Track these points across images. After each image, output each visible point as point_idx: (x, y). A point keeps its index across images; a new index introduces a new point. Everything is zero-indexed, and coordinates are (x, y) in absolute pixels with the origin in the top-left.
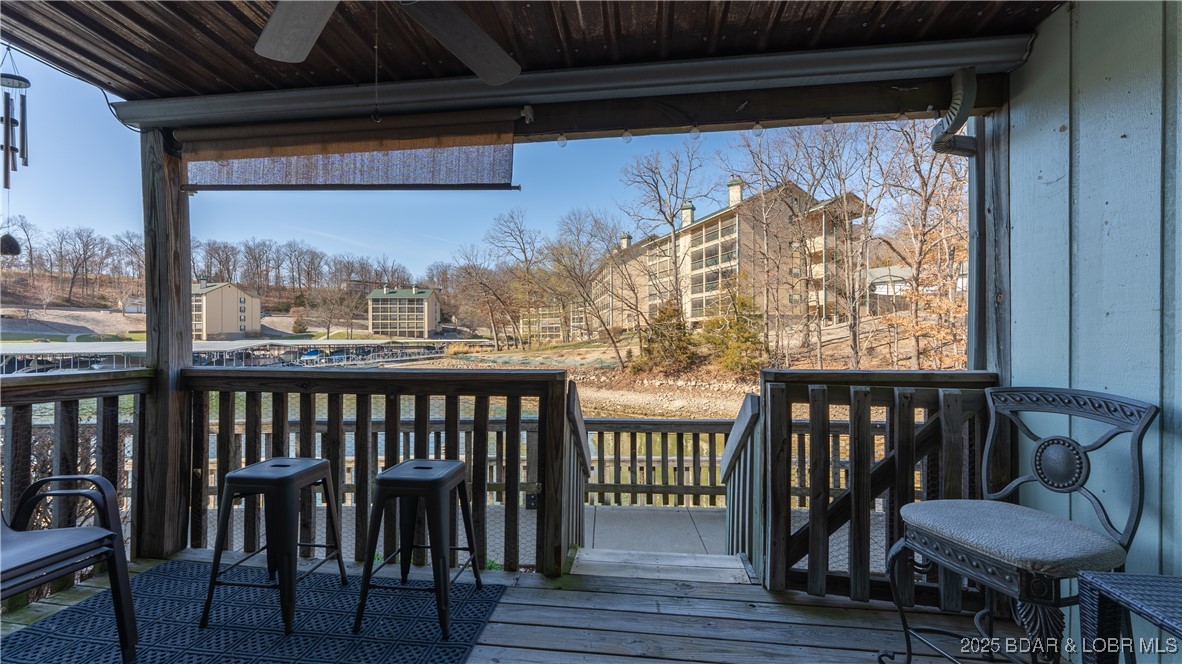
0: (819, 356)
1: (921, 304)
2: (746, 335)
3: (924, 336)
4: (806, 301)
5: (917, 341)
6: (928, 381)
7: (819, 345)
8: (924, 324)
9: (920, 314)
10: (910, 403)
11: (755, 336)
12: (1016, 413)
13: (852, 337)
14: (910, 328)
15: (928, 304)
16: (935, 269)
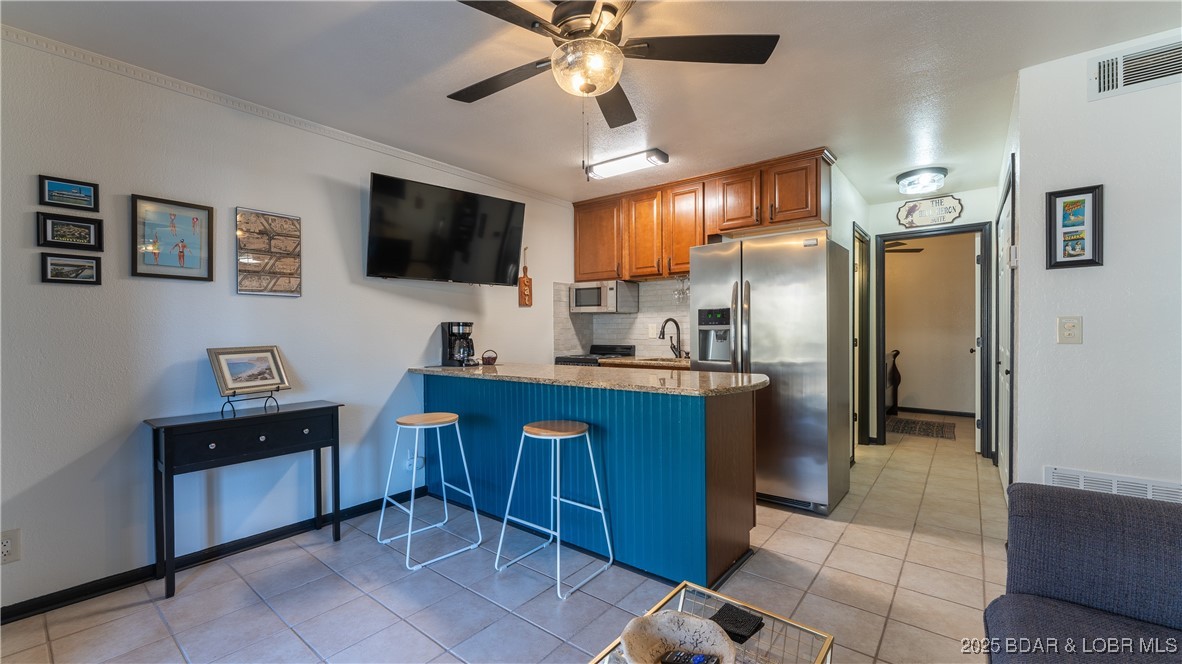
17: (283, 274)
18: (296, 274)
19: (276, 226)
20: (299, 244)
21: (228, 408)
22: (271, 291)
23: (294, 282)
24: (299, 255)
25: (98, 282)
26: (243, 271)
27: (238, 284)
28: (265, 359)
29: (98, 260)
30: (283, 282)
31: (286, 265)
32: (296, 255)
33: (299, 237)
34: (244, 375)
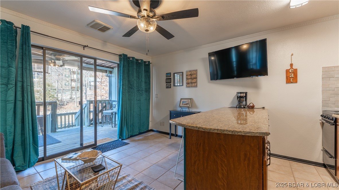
0: (76, 101)
1: (102, 88)
2: (50, 95)
3: (103, 96)
4: (71, 85)
5: (101, 97)
6: (105, 101)
7: (76, 98)
8: (102, 93)
9: (102, 90)
10: (103, 103)
11: (53, 96)
12: (112, 103)
13: (85, 96)
14: (100, 94)
15: (103, 88)
16: (105, 80)
17: (194, 83)
18: (196, 82)
19: (192, 73)
20: (197, 75)
21: (182, 110)
22: (192, 87)
23: (196, 84)
24: (197, 78)
25: (171, 88)
26: (188, 83)
27: (187, 86)
28: (188, 101)
29: (171, 84)
30: (193, 84)
31: (194, 81)
32: (196, 78)
33: (197, 74)
34: (184, 104)
